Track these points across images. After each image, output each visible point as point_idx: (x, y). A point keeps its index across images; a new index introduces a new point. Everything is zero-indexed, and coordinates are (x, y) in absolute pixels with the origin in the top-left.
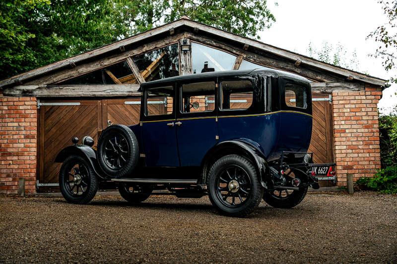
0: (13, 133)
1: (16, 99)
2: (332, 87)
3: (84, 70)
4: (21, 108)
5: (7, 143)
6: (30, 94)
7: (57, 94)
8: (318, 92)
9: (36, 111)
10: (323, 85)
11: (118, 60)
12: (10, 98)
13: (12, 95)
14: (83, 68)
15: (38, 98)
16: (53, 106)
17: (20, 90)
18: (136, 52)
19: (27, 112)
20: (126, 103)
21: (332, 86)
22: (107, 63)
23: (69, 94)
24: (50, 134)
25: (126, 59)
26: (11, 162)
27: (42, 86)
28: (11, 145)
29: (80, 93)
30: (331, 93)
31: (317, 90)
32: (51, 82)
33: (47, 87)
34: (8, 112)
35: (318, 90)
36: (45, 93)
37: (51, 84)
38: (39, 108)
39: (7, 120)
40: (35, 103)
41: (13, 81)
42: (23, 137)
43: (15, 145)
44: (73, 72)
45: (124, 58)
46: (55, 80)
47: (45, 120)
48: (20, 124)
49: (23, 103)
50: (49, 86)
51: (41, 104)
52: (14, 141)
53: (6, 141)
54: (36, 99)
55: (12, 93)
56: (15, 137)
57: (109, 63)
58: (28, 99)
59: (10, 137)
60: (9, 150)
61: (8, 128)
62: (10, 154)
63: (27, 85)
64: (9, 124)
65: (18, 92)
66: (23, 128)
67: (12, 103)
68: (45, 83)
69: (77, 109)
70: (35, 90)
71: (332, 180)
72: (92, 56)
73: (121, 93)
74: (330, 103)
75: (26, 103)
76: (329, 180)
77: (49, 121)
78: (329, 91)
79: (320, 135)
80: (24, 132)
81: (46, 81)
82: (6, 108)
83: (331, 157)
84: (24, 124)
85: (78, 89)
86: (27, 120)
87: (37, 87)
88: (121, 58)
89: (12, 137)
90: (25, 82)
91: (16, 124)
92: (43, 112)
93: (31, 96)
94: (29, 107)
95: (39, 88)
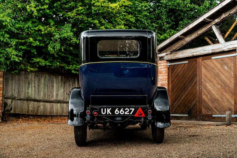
3: (188, 39)
4: (159, 67)
6: (163, 59)
9: (167, 69)
11: (207, 28)
14: (188, 38)
16: (175, 65)
17: (159, 57)
18: (217, 20)
19: (162, 70)
20: (213, 58)
22: (200, 32)
23: (180, 56)
24: (174, 83)
25: (211, 27)
27: (168, 53)
29: (186, 55)
32: (172, 50)
33: (170, 53)
36: (170, 57)
37: (173, 51)
38: (168, 67)
40: (166, 64)
42: (160, 85)
44: (183, 42)
46: (174, 48)
47: (171, 74)
51: (169, 64)
54: (166, 62)
57: (202, 32)
58: (162, 62)
63: (161, 54)
66: (160, 80)
68: (169, 51)
69: (187, 65)
70: (164, 56)
73: (208, 52)
75: (161, 65)
77: (173, 75)
86: (162, 75)
87: (166, 54)
90: (161, 52)
92: (170, 69)
93: (163, 60)
94: (163, 67)
95: (167, 55)
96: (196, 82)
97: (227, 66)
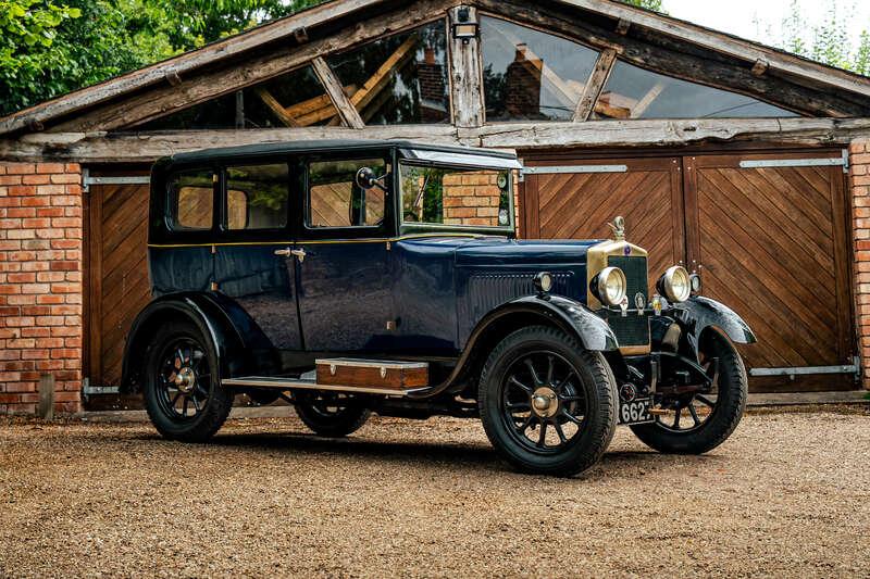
0: (23, 255)
1: (28, 168)
2: (849, 130)
3: (201, 91)
4: (41, 190)
5: (8, 282)
6: (65, 155)
7: (133, 155)
8: (813, 142)
9: (79, 199)
10: (826, 124)
11: (290, 63)
12: (13, 167)
13: (17, 159)
14: (199, 87)
15: (83, 166)
16: (124, 186)
17: (37, 144)
18: (336, 44)
19: (57, 201)
21: (849, 126)
22: (260, 72)
23: (164, 153)
24: (117, 259)
25: (311, 60)
26: (17, 332)
27: (96, 133)
28: (17, 289)
30: (847, 146)
31: (810, 137)
32: (118, 123)
33: (107, 136)
34: (8, 202)
35: (813, 137)
36: (104, 152)
37: (119, 129)
38: (86, 190)
39: (7, 223)
40: (77, 178)
41: (20, 123)
42: (46, 266)
43: (28, 288)
44: (173, 97)
45: (306, 58)
46: (128, 118)
47: (103, 223)
48: (40, 233)
49: (45, 179)
50: (112, 136)
51: (91, 181)
52: (23, 279)
53: (3, 278)
54: (78, 169)
55: (19, 153)
56: (28, 266)
57: (266, 73)
58: (59, 167)
59: (13, 266)
60: (13, 301)
61: (9, 245)
62: (15, 312)
63: (56, 132)
64: (12, 234)
65: (33, 151)
66: (46, 244)
67: (17, 180)
68: (101, 126)
70: (75, 145)
71: (852, 375)
72: (222, 54)
74: (845, 171)
75: (55, 179)
76: (841, 374)
77: (114, 225)
78: (842, 139)
79: (818, 256)
80: (49, 255)
81: (105, 121)
82: (3, 192)
83: (846, 313)
84: (49, 233)
85: (187, 141)
86: (56, 222)
87: (81, 136)
88: (298, 59)
89: (18, 269)
90: (51, 125)
91: (29, 234)
92: (97, 203)
93: (66, 160)
94: (62, 190)
95: (87, 140)
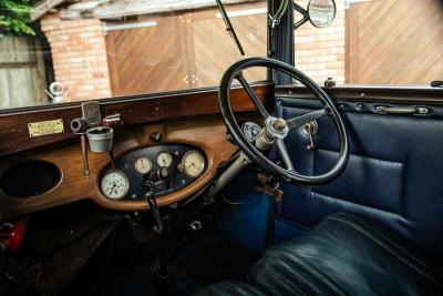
0: (80, 71)
1: (74, 24)
4: (83, 36)
6: (91, 15)
9: (103, 40)
12: (68, 23)
13: (69, 19)
15: (102, 20)
16: (122, 31)
17: (77, 10)
19: (91, 41)
24: (124, 70)
28: (79, 88)
33: (109, 2)
34: (69, 43)
36: (109, 12)
38: (106, 34)
39: (70, 54)
40: (100, 27)
42: (90, 76)
43: (83, 88)
47: (116, 51)
48: (85, 59)
49: (82, 30)
50: (112, 1)
51: (108, 28)
52: (81, 83)
53: (72, 83)
54: (99, 22)
55: (69, 16)
56: (83, 76)
58: (88, 22)
59: (77, 77)
63: (85, 2)
65: (75, 14)
66: (88, 65)
67: (71, 31)
69: (153, 31)
70: (94, 9)
75: (88, 28)
77: (121, 52)
80: (91, 70)
82: (66, 37)
84: (89, 59)
86: (92, 52)
87: (96, 3)
91: (80, 60)
92: (112, 41)
93: (91, 18)
94: (92, 34)
95: (100, 5)
96: (182, 67)
97: (255, 34)
